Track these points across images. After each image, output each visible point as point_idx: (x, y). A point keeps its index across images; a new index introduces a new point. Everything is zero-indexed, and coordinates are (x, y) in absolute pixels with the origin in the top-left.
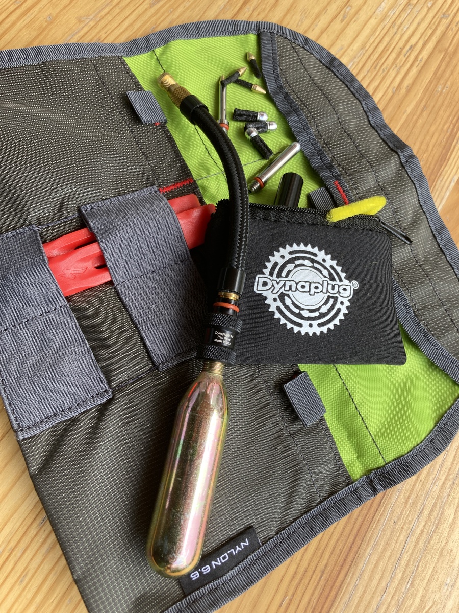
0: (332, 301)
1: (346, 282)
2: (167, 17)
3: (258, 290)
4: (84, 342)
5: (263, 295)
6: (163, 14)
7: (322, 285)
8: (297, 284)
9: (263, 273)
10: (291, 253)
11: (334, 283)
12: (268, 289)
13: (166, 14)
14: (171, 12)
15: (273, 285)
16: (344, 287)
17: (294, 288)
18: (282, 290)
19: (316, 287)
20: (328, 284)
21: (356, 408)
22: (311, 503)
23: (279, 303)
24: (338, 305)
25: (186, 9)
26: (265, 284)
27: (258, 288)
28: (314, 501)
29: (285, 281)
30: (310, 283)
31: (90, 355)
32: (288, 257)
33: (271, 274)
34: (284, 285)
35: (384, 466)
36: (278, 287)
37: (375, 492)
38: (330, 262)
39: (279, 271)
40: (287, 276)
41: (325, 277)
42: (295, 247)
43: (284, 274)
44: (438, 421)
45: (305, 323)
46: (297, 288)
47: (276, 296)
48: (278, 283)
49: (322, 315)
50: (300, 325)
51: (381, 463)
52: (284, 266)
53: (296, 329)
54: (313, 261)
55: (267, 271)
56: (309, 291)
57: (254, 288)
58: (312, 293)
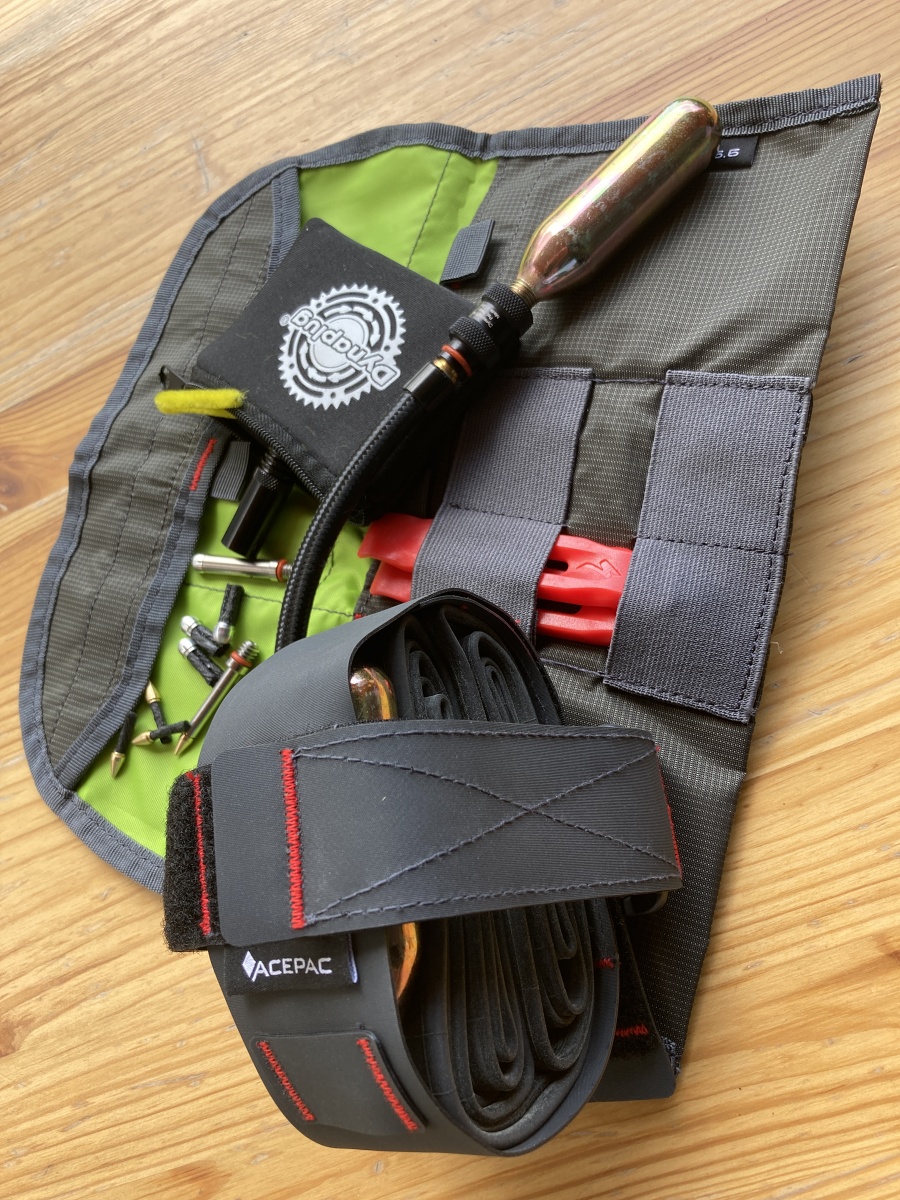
0: (326, 314)
1: (292, 328)
2: (195, 1035)
3: (396, 373)
4: (653, 469)
5: (395, 363)
6: (198, 1045)
7: (320, 336)
8: (346, 353)
9: (372, 387)
10: (319, 394)
11: (306, 333)
12: (384, 365)
13: (193, 1041)
14: (182, 1040)
15: (374, 366)
16: (299, 323)
17: (355, 349)
18: (369, 353)
19: (329, 337)
20: (313, 335)
21: (426, 221)
22: (561, 161)
23: (387, 341)
24: (325, 305)
25: (157, 1030)
26: (381, 374)
27: (393, 374)
28: (556, 161)
29: (356, 363)
30: (331, 346)
31: (657, 444)
32: (327, 392)
33: (365, 380)
34: (362, 359)
35: (456, 151)
36: (370, 362)
37: (487, 137)
38: (286, 361)
39: (353, 378)
40: (350, 367)
41: (309, 345)
42: (308, 399)
43: (352, 371)
44: (357, 162)
45: (379, 307)
46: (352, 347)
47: (382, 351)
48: (366, 365)
49: (351, 304)
50: (387, 308)
51: (455, 157)
52: (342, 382)
53: (394, 306)
54: (304, 373)
55: (366, 388)
56: (342, 336)
57: (398, 379)
58: (340, 333)
